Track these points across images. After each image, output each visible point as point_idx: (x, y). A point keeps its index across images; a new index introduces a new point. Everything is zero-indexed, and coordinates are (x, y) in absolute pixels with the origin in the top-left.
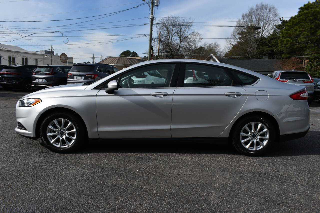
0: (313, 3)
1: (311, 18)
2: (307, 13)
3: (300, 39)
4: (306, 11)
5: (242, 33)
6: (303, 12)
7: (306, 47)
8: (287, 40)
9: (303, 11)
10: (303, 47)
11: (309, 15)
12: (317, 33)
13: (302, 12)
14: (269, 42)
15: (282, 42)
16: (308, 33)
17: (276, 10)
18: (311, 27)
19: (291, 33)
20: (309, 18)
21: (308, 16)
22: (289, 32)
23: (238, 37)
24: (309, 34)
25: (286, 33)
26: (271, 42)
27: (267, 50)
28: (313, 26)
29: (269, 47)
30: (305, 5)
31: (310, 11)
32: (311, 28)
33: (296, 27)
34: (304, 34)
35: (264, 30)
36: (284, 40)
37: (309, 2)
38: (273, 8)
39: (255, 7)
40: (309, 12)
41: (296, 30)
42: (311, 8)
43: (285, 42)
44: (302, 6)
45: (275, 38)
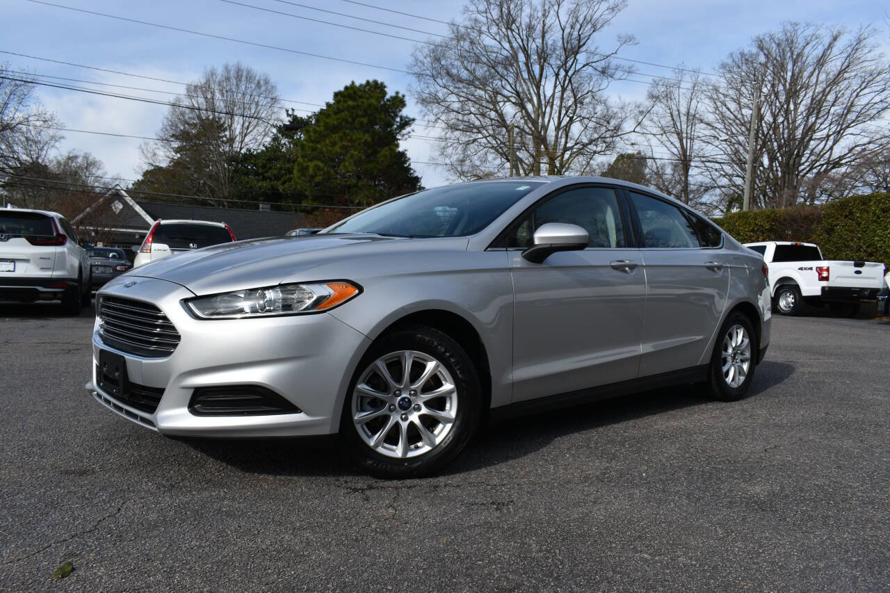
0: (361, 85)
1: (365, 120)
2: (353, 107)
3: (345, 166)
4: (351, 103)
5: (183, 136)
6: (345, 105)
7: (356, 185)
8: (315, 166)
9: (345, 102)
10: (349, 187)
11: (360, 113)
12: (378, 156)
13: (342, 103)
14: (264, 166)
15: (303, 170)
16: (360, 155)
17: (273, 87)
18: (366, 141)
19: (324, 149)
20: (358, 119)
21: (357, 116)
22: (319, 146)
23: (176, 144)
24: (363, 157)
25: (312, 147)
26: (271, 168)
27: (260, 188)
28: (368, 137)
29: (264, 179)
30: (346, 88)
31: (360, 103)
32: (366, 143)
33: (336, 137)
34: (352, 156)
35: (246, 135)
36: (308, 166)
37: (353, 83)
38: (267, 82)
39: (220, 71)
40: (358, 106)
41: (334, 144)
42: (361, 97)
43: (311, 171)
44: (342, 89)
45: (277, 159)
